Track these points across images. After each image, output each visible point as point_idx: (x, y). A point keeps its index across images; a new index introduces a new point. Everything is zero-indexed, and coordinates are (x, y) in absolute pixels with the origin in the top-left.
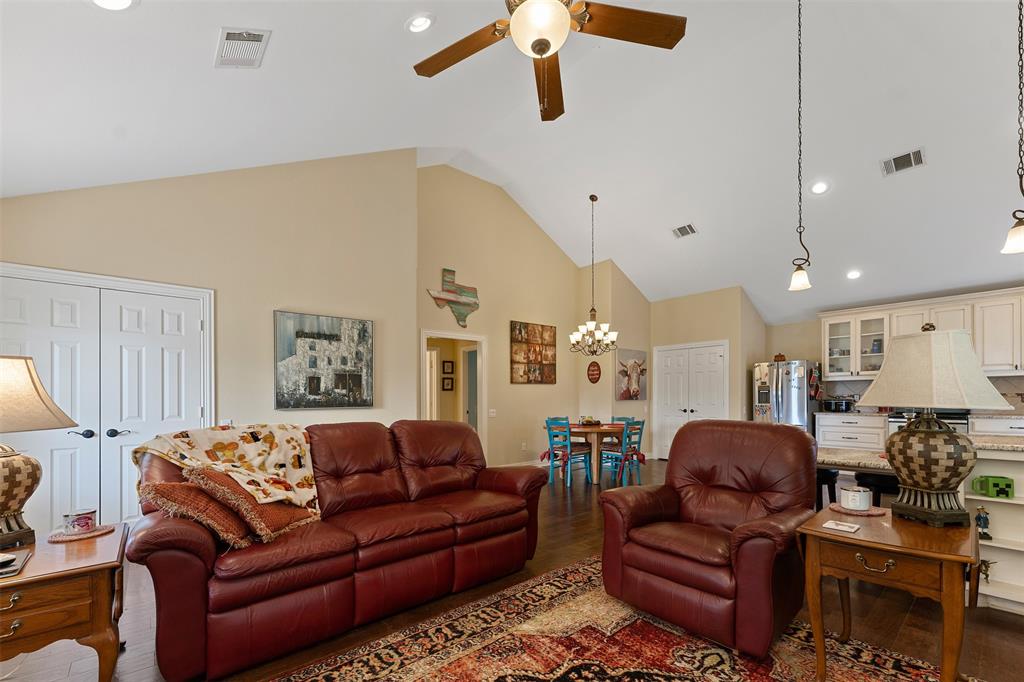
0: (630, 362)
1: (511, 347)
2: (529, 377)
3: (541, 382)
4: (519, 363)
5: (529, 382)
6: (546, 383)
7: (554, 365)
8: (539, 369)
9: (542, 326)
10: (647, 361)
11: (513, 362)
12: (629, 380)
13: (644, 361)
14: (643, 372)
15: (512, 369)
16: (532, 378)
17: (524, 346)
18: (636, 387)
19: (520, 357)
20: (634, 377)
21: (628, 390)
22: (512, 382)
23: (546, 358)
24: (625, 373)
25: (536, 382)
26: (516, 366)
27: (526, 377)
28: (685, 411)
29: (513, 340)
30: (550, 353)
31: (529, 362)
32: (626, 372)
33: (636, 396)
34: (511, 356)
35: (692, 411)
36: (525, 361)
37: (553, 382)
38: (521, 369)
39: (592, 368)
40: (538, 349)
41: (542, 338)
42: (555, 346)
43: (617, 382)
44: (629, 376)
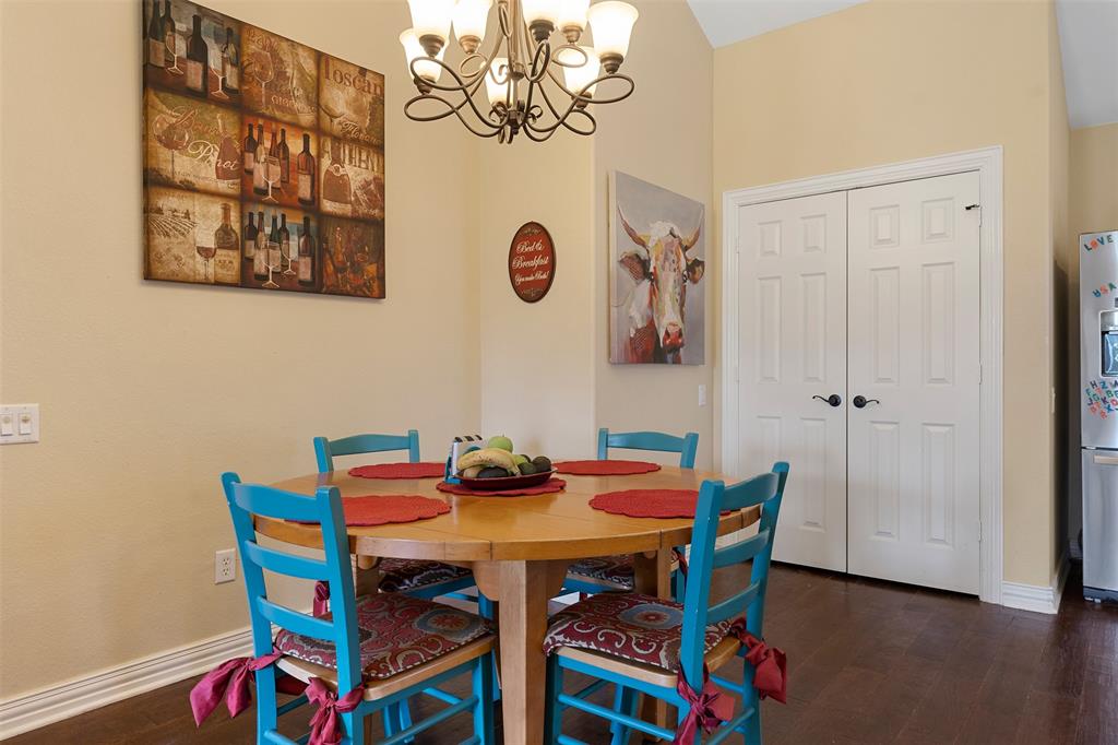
0: (657, 233)
1: (146, 110)
2: (247, 262)
3: (314, 287)
4: (188, 188)
5: (249, 280)
6: (336, 292)
7: (378, 225)
8: (305, 232)
9: (320, 58)
10: (707, 232)
11: (153, 181)
12: (653, 292)
13: (697, 235)
14: (695, 268)
15: (148, 211)
16: (261, 263)
17: (223, 123)
18: (676, 318)
19: (198, 164)
20: (669, 281)
21: (651, 327)
22: (149, 275)
23: (339, 189)
24: (640, 267)
25: (286, 283)
26: (169, 202)
27: (233, 257)
28: (834, 401)
29: (155, 80)
30: (355, 173)
31: (248, 196)
32: (644, 264)
33: (675, 348)
34: (146, 154)
35: (860, 402)
36: (224, 186)
37: (374, 289)
38: (206, 222)
39: (523, 248)
40: (295, 146)
41: (317, 104)
42: (380, 149)
43: (614, 298)
44: (653, 278)
